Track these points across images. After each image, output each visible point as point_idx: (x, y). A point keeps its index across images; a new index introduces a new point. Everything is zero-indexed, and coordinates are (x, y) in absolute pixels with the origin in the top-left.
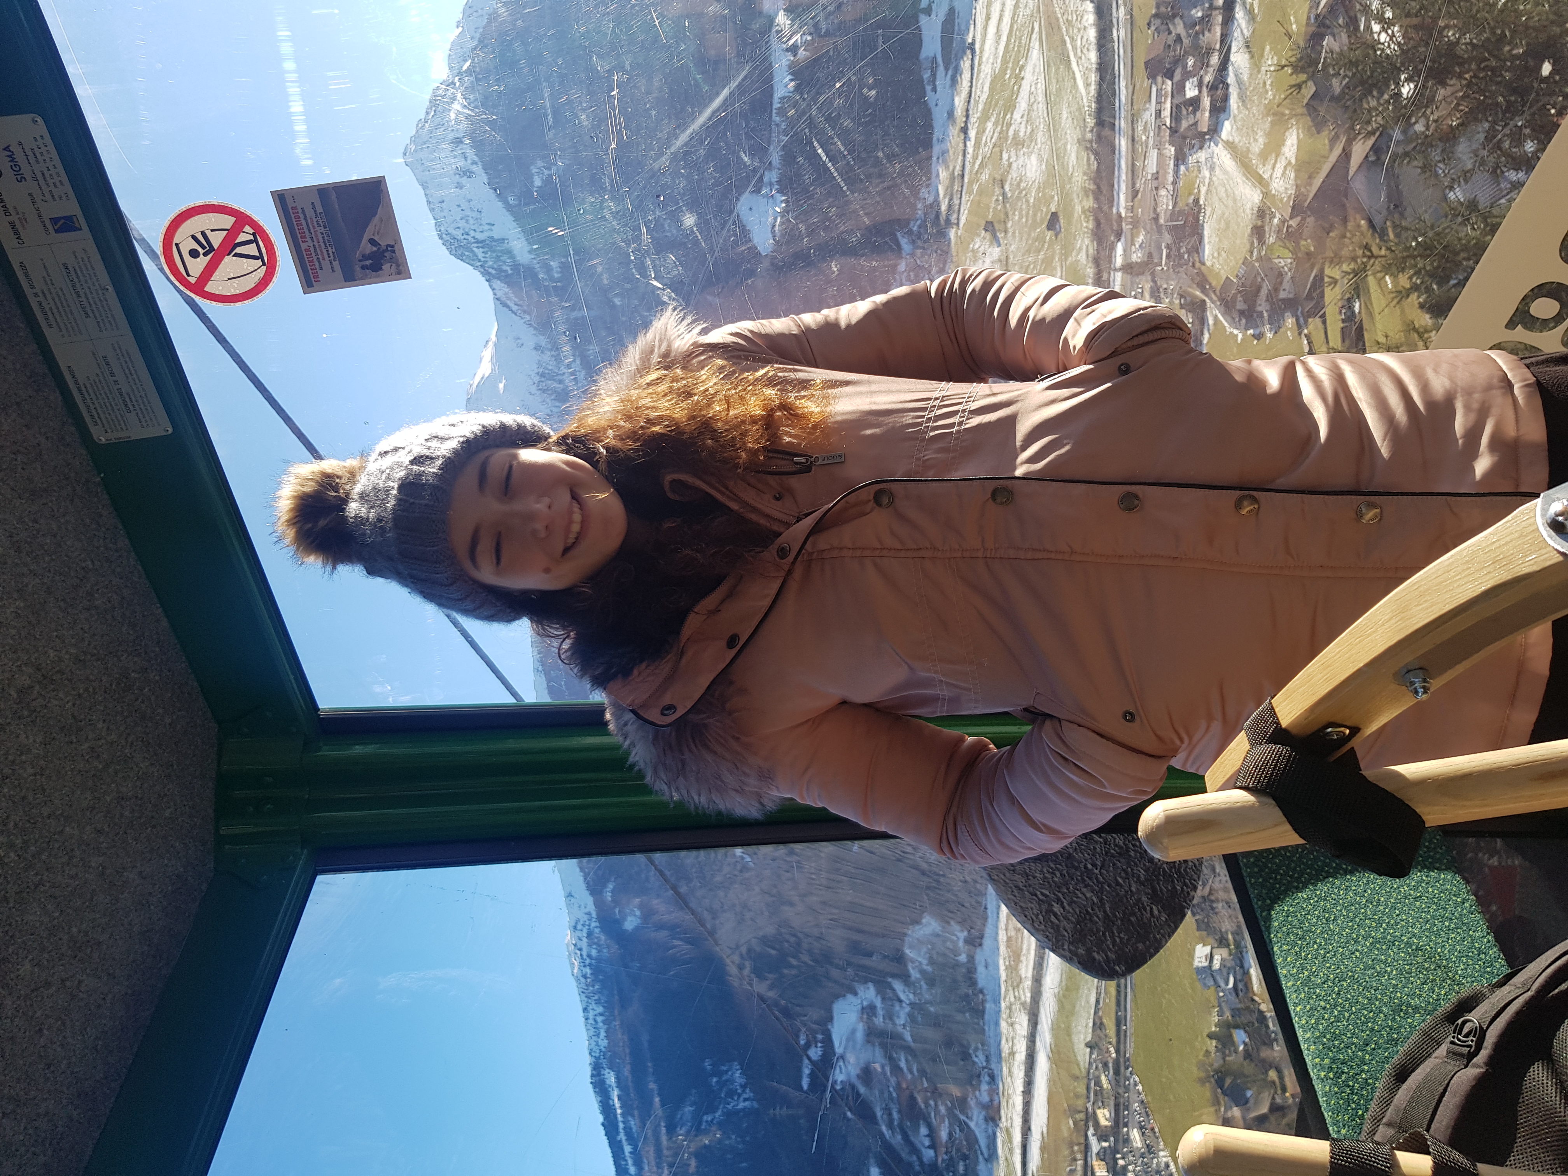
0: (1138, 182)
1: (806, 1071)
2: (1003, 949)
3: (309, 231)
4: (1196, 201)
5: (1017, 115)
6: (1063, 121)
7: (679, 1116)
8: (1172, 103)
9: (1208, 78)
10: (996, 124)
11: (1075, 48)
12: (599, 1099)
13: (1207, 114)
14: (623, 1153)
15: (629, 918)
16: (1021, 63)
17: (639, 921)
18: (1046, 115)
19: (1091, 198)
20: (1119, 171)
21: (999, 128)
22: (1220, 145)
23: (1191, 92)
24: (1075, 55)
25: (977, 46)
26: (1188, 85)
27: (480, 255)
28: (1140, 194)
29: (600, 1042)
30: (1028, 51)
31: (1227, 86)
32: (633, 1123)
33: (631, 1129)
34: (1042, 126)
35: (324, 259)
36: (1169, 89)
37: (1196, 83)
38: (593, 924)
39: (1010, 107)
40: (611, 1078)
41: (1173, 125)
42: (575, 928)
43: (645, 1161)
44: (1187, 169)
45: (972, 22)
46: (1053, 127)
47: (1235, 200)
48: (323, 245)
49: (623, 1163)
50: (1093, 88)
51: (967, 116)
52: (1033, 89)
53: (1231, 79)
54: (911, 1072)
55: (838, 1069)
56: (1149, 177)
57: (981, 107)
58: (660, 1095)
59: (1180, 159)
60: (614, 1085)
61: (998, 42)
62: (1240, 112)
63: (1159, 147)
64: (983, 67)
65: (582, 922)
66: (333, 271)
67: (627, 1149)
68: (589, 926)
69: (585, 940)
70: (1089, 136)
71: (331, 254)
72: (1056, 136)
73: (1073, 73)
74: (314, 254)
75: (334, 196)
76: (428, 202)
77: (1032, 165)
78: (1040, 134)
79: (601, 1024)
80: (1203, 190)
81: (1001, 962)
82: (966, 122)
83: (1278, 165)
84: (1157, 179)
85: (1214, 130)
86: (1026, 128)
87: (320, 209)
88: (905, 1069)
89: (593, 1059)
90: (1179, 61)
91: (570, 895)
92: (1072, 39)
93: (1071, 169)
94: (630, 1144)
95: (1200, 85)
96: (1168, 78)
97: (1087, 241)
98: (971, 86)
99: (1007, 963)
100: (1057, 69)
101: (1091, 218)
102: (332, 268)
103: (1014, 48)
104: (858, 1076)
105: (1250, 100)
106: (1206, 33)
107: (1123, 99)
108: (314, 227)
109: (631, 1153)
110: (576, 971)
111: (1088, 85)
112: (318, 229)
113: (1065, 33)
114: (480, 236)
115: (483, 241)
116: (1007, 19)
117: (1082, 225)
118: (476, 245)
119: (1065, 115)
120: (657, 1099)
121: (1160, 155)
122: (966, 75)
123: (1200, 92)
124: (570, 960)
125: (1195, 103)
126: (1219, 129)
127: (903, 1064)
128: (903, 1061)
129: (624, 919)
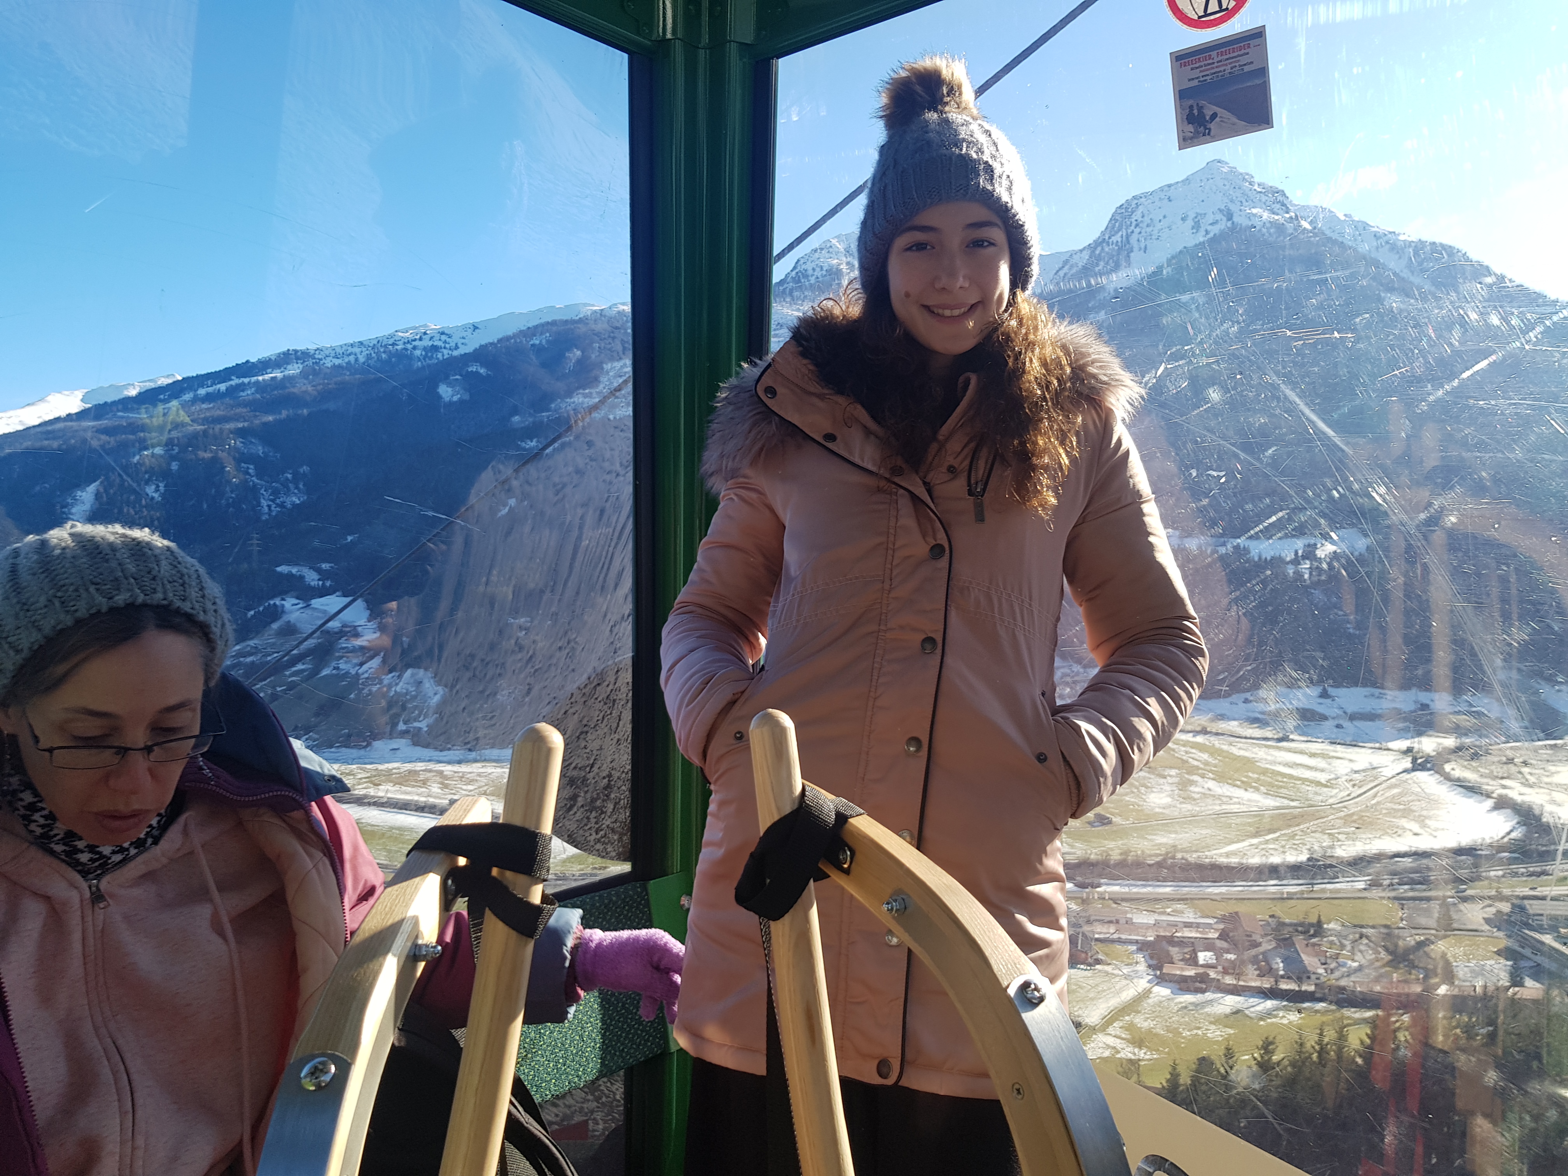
0: (1128, 905)
1: (294, 570)
2: (408, 766)
3: (1227, 59)
4: (1098, 962)
5: (1211, 784)
6: (1195, 830)
7: (253, 440)
8: (1196, 938)
9: (1212, 974)
10: (1206, 763)
11: (1267, 842)
12: (273, 358)
13: (1178, 972)
14: (219, 383)
15: (450, 390)
16: (1262, 788)
17: (447, 399)
18: (1208, 812)
19: (1118, 857)
20: (1142, 885)
21: (1202, 766)
22: (1148, 985)
23: (1204, 957)
24: (1260, 843)
25: (1284, 744)
26: (1209, 954)
27: (1114, 239)
28: (1115, 906)
29: (329, 359)
30: (1272, 795)
31: (1203, 991)
32: (249, 392)
33: (243, 391)
34: (1198, 809)
35: (1201, 72)
36: (1210, 936)
37: (1210, 962)
38: (445, 352)
39: (1220, 778)
40: (294, 370)
41: (1176, 939)
42: (443, 333)
43: (211, 405)
44: (1132, 953)
45: (1309, 738)
46: (1193, 819)
47: (1092, 999)
48: (1213, 71)
49: (209, 383)
50: (1223, 860)
51: (1217, 734)
52: (1235, 800)
53: (1209, 996)
54: (292, 675)
55: (297, 601)
56: (1129, 916)
57: (1225, 747)
58: (275, 420)
59: (1143, 946)
60: (287, 373)
61: (1287, 765)
62: (1176, 1004)
63: (1157, 924)
64: (1264, 749)
65: (448, 340)
66: (1189, 80)
67: (222, 387)
68: (445, 348)
69: (430, 343)
70: (1179, 856)
71: (1205, 78)
72: (1185, 823)
73: (1243, 840)
74: (1206, 62)
75: (1258, 82)
76: (1169, 186)
77: (1161, 798)
78: (1189, 807)
79: (346, 360)
80: (1108, 968)
81: (396, 765)
82: (1210, 732)
83: (1118, 1041)
84: (1127, 923)
85: (1162, 979)
86: (1198, 793)
87: (1247, 69)
88: (294, 669)
89: (313, 352)
90: (1235, 946)
91: (475, 328)
92: (1276, 839)
93: (1150, 837)
94: (227, 390)
95: (1208, 966)
96: (1220, 935)
97: (1079, 853)
98: (1246, 738)
99: (394, 771)
100: (1250, 824)
101: (1100, 857)
102: (1193, 79)
103: (1277, 781)
104: (289, 622)
105: (1186, 1014)
106: (1257, 972)
107: (1210, 890)
108: (1230, 63)
109: (219, 390)
110: (400, 334)
111: (1228, 855)
112: (1229, 66)
113: (1283, 832)
114: (1133, 239)
115: (1128, 242)
116: (1308, 774)
117: (1095, 848)
118: (1124, 234)
119: (1204, 832)
120: (271, 418)
121: (1148, 927)
122: (1257, 733)
123: (1202, 966)
124: (411, 328)
125: (1193, 961)
126: (1165, 984)
127: (300, 667)
128: (303, 667)
129: (450, 385)
